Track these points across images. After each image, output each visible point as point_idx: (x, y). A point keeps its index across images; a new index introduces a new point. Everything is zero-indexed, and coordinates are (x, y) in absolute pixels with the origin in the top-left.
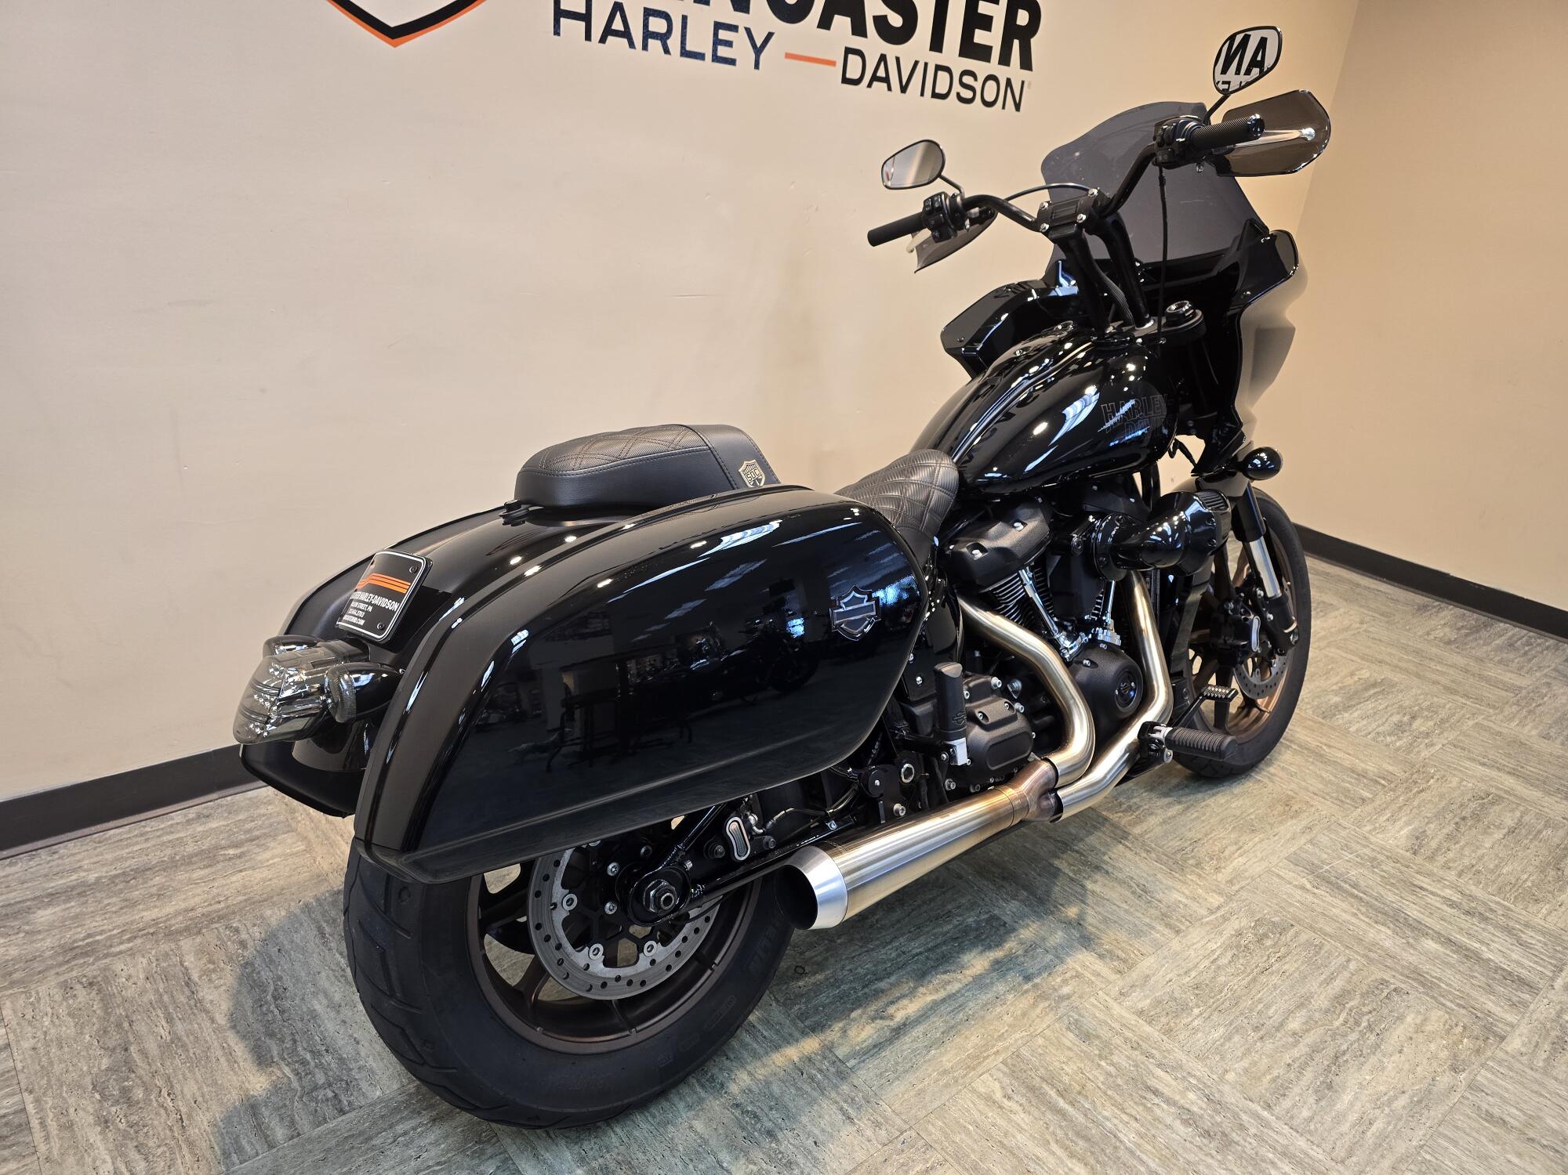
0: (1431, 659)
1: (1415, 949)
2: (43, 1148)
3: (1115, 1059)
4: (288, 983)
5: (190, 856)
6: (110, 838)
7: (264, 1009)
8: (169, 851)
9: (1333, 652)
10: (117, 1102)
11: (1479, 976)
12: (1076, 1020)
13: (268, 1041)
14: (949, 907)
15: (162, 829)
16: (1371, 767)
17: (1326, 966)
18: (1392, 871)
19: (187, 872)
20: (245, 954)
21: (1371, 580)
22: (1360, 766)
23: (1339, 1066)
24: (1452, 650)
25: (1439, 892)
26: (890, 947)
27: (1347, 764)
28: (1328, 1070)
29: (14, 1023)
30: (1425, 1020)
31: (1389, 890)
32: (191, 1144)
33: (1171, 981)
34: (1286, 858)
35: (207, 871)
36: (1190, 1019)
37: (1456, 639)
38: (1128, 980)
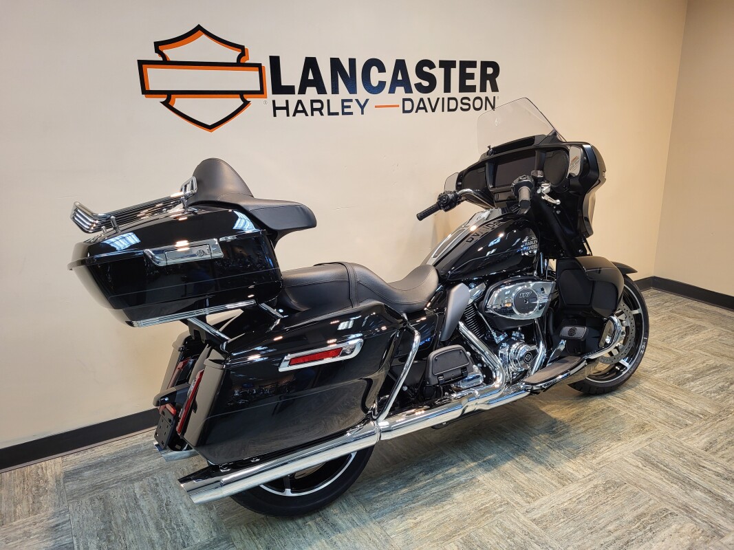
1: (689, 495)
3: (515, 539)
4: (171, 499)
6: (114, 444)
7: (162, 509)
9: (697, 351)
11: (721, 509)
12: (501, 522)
13: (161, 520)
15: (133, 441)
16: (697, 409)
17: (637, 502)
18: (690, 459)
19: (140, 457)
20: (157, 489)
22: (690, 408)
23: (628, 546)
25: (713, 469)
27: (684, 408)
29: (72, 513)
30: (682, 527)
31: (685, 468)
33: (553, 507)
34: (633, 453)
36: (558, 524)
38: (532, 506)
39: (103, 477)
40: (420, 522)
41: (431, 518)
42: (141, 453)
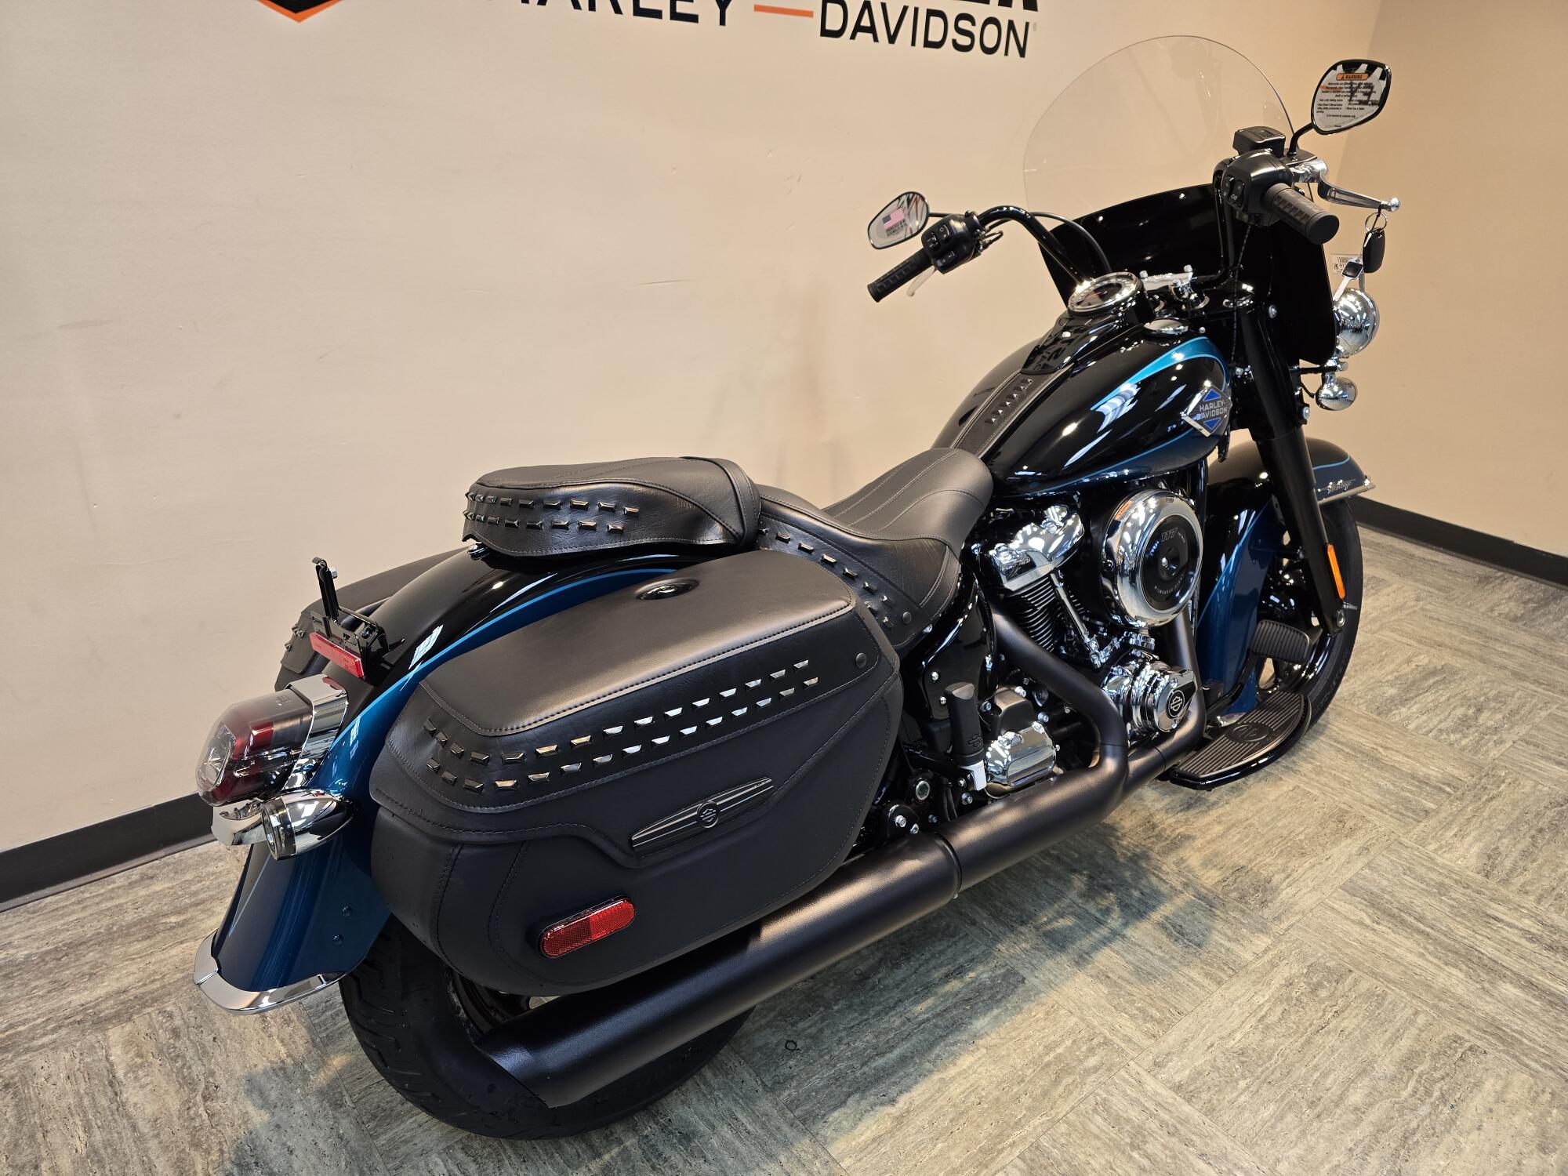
0: (1496, 640)
1: (1492, 996)
3: (1150, 1148)
4: (221, 1080)
5: (129, 926)
6: (45, 907)
7: (192, 1112)
8: (106, 921)
9: (1387, 635)
12: (1105, 1100)
13: (192, 1152)
14: (961, 960)
15: (102, 894)
16: (1433, 772)
17: (1390, 1021)
18: (1463, 899)
19: (123, 945)
20: (177, 1045)
21: (1425, 550)
22: (1422, 771)
23: (1409, 1150)
24: (1518, 628)
25: (1517, 923)
26: (893, 1013)
27: (1406, 768)
28: (1395, 1154)
30: (1506, 1086)
31: (1460, 923)
33: (1212, 1046)
34: (1340, 887)
35: (145, 943)
36: (1235, 1095)
37: (1522, 614)
38: (1164, 1047)
40: (908, 1112)
41: (932, 1099)
42: (126, 933)
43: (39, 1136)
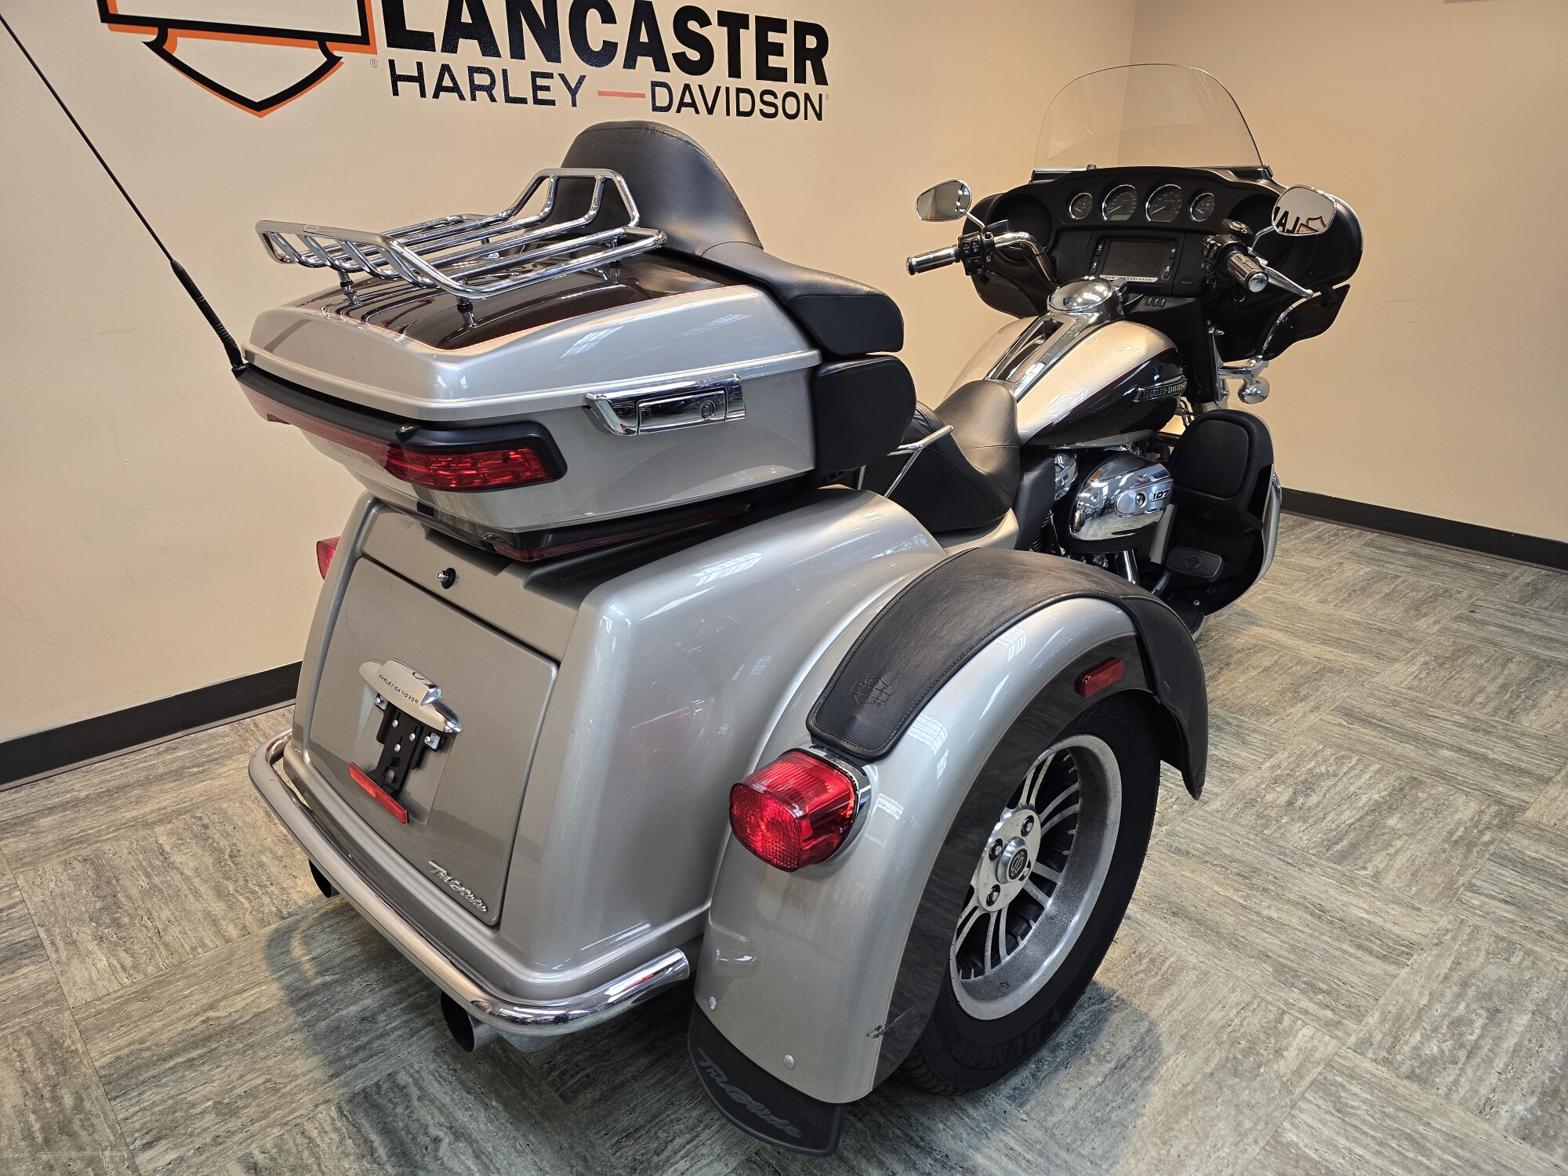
2: (53, 956)
4: (242, 847)
6: (96, 768)
7: (222, 864)
10: (109, 926)
13: (225, 882)
29: (27, 888)
32: (166, 945)
39: (82, 824)
43: (114, 882)
